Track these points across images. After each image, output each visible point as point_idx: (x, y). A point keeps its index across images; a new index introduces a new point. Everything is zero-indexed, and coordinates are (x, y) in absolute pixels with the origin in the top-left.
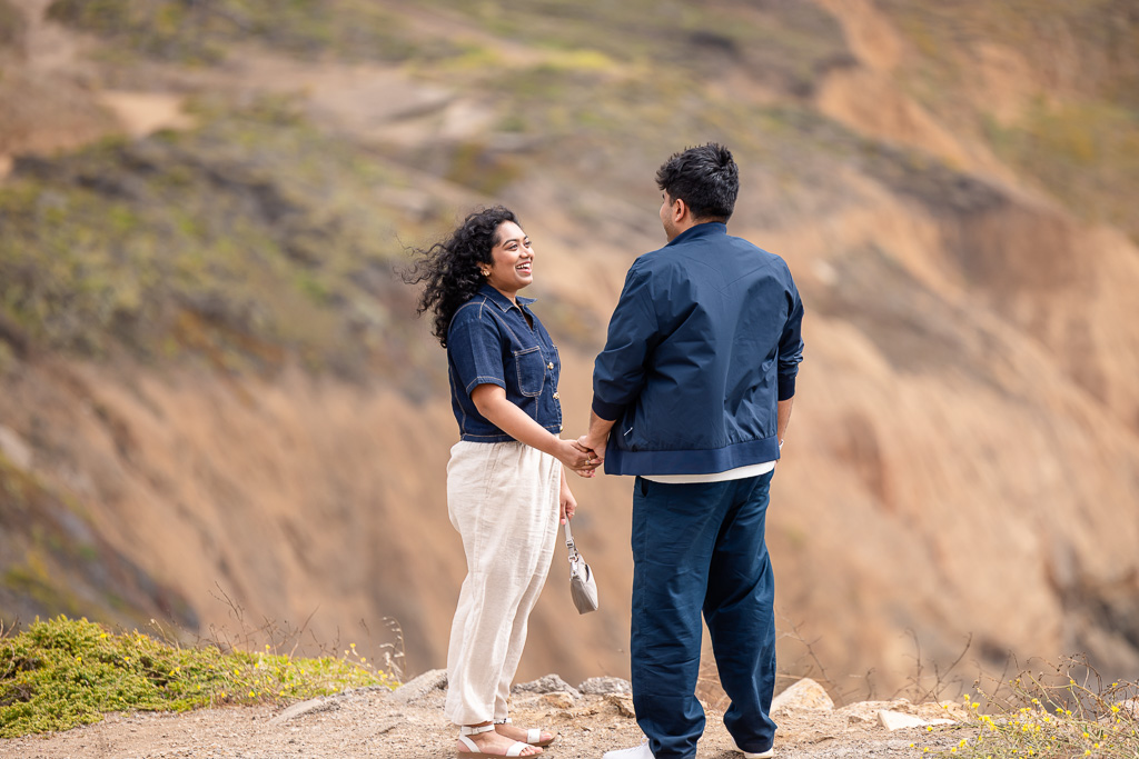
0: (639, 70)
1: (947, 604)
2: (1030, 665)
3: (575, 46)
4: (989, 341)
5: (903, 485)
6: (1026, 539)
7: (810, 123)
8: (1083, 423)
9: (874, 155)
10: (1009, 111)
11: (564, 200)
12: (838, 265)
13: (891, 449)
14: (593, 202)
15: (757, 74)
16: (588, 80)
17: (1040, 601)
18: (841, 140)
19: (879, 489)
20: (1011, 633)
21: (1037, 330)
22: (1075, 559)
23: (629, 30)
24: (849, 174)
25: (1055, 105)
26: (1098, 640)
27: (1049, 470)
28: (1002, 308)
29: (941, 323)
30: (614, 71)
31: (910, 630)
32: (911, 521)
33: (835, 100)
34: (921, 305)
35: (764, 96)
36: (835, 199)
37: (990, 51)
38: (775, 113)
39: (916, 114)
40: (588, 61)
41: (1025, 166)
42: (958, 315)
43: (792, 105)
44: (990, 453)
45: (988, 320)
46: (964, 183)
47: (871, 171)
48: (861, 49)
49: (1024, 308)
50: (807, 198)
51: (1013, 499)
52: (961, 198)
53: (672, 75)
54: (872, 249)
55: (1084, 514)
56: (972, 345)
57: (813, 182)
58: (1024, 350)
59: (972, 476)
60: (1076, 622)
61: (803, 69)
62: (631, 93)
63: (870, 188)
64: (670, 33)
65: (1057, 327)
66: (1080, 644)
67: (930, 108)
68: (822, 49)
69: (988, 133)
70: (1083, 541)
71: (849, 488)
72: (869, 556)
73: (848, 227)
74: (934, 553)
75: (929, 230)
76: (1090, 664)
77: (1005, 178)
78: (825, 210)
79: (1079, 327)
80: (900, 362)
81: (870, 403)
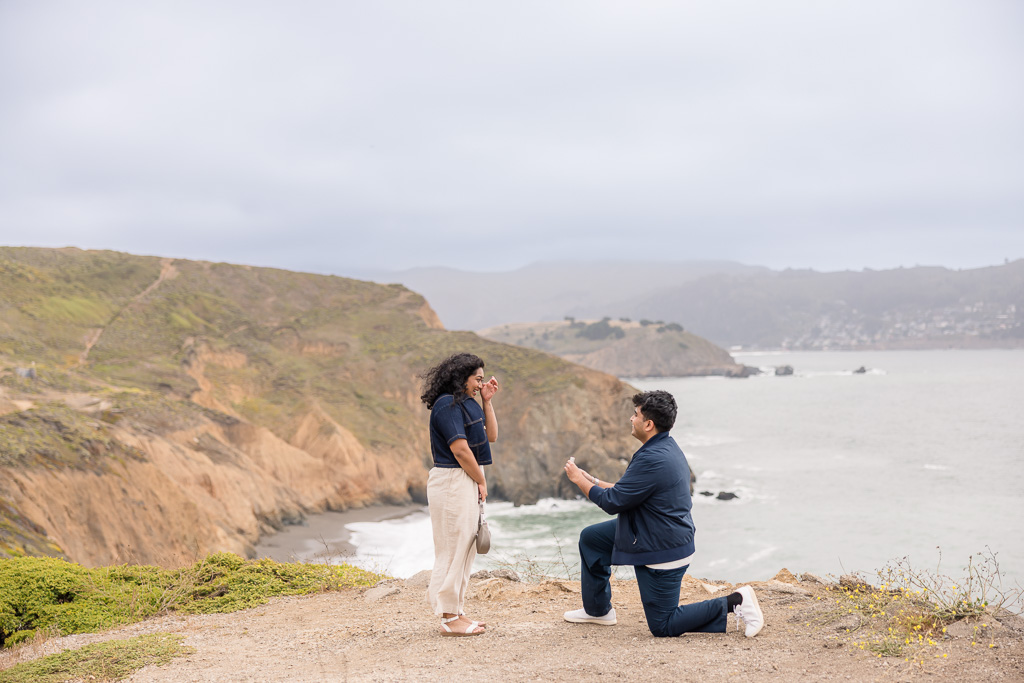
0: (148, 392)
1: (229, 520)
2: (250, 534)
3: (130, 387)
4: (237, 455)
5: (217, 491)
6: (248, 503)
7: (190, 404)
8: (260, 475)
9: (206, 412)
10: (238, 401)
11: (131, 424)
12: (199, 439)
13: (214, 483)
14: (138, 425)
15: (176, 393)
16: (136, 395)
17: (252, 518)
18: (198, 408)
19: (211, 492)
20: (245, 526)
21: (247, 452)
22: (260, 507)
23: (144, 383)
24: (201, 416)
25: (249, 399)
26: (266, 527)
27: (253, 486)
28: (238, 447)
29: (225, 452)
30: (142, 393)
31: (221, 526)
32: (220, 500)
33: (195, 398)
34: (220, 447)
35: (179, 398)
36: (198, 422)
37: (233, 386)
38: (182, 402)
39: (216, 402)
40: (135, 390)
41: (242, 413)
42: (229, 449)
43: (186, 401)
44: (238, 483)
45: (236, 451)
46: (229, 418)
47: (206, 415)
48: (201, 386)
49: (244, 447)
50: (191, 423)
51: (244, 493)
52: (228, 421)
53: (157, 393)
54: (207, 434)
55: (261, 496)
56: (233, 456)
57: (192, 418)
58: (245, 457)
59: (234, 488)
60: (260, 522)
61: (188, 392)
62: (146, 398)
63: (206, 419)
64: (154, 384)
65: (252, 452)
66: (262, 528)
67: (219, 400)
68: (193, 387)
69: (233, 406)
70: (261, 503)
71: (205, 492)
72: (210, 509)
73: (201, 429)
74: (226, 507)
75: (221, 429)
76: (264, 533)
77: (237, 416)
78: (195, 425)
79: (257, 451)
80: (215, 461)
81: (209, 472)
